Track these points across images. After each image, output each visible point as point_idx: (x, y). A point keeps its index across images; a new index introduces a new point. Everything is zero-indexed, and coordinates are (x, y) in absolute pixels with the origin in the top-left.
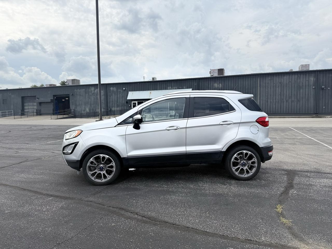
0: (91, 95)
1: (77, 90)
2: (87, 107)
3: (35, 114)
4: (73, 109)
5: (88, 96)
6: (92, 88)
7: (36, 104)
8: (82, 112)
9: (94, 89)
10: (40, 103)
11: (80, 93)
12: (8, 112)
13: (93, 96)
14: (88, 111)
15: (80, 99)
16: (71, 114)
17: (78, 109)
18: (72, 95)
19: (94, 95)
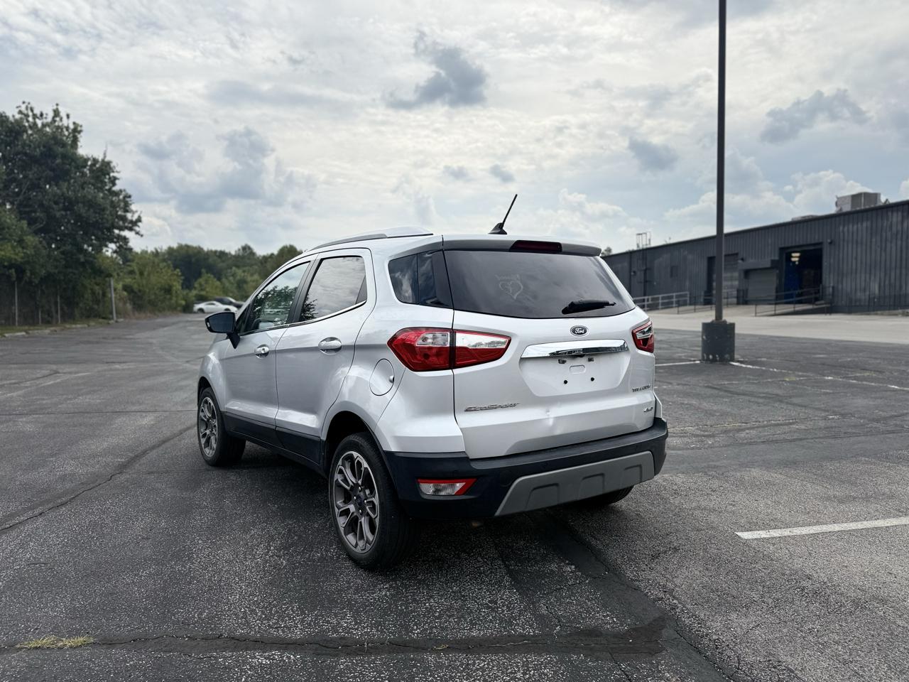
0: (889, 238)
1: (846, 228)
2: (873, 278)
3: (735, 300)
4: (832, 285)
5: (879, 244)
6: (895, 214)
7: (736, 274)
8: (859, 294)
9: (900, 218)
10: (747, 273)
11: (855, 234)
12: (677, 297)
13: (894, 241)
14: (877, 291)
15: (854, 255)
16: (823, 302)
17: (847, 285)
18: (831, 243)
19: (899, 236)
